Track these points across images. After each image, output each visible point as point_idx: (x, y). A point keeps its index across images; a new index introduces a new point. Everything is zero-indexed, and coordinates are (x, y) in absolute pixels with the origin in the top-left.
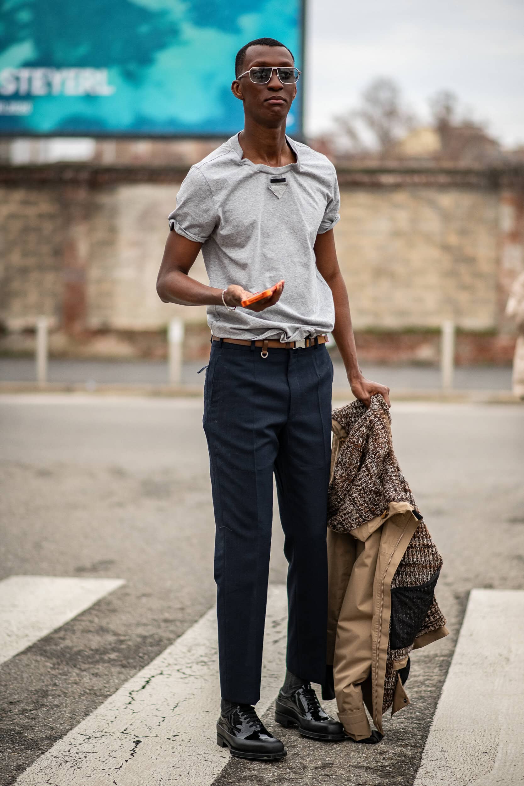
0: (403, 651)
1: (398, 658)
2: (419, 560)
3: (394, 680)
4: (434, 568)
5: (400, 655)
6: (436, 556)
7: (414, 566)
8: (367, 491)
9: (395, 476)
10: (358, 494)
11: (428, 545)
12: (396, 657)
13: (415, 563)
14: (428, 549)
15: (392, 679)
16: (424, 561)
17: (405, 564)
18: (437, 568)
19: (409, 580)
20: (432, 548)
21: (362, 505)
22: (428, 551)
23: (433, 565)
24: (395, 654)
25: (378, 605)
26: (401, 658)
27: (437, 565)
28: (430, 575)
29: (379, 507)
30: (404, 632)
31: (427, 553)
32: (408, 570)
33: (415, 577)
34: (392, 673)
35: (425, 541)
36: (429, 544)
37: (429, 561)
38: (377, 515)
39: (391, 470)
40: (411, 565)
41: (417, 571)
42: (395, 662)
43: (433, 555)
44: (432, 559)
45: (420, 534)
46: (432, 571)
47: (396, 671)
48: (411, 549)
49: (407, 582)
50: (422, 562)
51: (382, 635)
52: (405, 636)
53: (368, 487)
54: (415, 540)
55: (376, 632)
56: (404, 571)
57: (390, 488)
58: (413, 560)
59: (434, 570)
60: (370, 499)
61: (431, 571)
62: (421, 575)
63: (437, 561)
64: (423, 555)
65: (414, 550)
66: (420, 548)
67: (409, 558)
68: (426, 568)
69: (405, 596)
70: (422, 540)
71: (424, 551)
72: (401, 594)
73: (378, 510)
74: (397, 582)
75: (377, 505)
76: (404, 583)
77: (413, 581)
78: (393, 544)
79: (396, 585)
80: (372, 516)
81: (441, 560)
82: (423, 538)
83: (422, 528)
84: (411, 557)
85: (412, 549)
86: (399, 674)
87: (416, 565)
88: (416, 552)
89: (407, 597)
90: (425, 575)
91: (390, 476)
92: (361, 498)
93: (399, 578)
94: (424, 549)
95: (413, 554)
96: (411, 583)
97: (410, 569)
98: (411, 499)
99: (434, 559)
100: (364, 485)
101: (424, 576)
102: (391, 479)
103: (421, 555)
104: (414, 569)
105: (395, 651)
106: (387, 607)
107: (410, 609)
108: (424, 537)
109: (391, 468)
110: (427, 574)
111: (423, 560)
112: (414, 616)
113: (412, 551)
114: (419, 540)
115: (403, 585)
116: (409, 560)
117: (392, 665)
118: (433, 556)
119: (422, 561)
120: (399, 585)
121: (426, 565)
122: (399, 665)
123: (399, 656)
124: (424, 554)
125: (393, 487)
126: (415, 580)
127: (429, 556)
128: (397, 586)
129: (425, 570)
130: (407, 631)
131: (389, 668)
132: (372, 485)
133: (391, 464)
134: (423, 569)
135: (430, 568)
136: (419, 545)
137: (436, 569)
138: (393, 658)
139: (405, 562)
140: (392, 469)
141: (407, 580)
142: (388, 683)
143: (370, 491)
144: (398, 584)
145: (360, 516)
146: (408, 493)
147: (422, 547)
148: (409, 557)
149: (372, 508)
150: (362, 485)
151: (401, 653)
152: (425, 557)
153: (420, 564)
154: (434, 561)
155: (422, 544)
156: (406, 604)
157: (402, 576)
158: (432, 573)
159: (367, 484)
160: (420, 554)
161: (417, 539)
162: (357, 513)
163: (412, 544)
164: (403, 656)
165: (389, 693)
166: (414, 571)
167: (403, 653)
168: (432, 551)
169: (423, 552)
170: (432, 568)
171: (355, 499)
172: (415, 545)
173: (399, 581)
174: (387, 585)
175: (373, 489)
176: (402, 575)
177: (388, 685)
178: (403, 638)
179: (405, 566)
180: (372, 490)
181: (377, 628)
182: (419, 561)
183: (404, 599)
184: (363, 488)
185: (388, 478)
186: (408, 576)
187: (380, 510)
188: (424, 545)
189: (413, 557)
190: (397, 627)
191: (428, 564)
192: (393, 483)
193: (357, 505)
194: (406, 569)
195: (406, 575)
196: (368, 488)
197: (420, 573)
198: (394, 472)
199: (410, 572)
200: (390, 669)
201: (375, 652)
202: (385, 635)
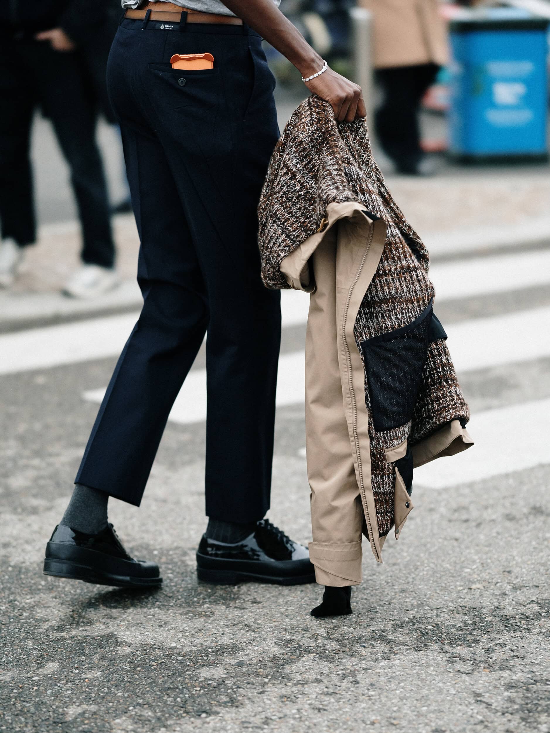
0: (396, 432)
1: (390, 443)
2: (399, 291)
3: (391, 479)
4: (424, 301)
5: (392, 438)
6: (425, 283)
7: (392, 301)
8: (292, 198)
9: (335, 170)
10: (280, 204)
11: (409, 267)
12: (386, 442)
13: (393, 297)
14: (410, 273)
15: (389, 477)
16: (408, 292)
17: (380, 300)
18: (428, 300)
19: (390, 324)
20: (416, 272)
21: (288, 220)
22: (411, 277)
23: (421, 297)
24: (384, 437)
25: (345, 368)
26: (395, 442)
27: (428, 296)
28: (420, 312)
29: (314, 219)
30: (391, 404)
31: (409, 280)
32: (386, 309)
33: (397, 318)
34: (385, 468)
35: (403, 262)
36: (411, 266)
37: (415, 292)
38: (311, 231)
39: (329, 163)
40: (388, 300)
41: (398, 308)
42: (386, 450)
43: (419, 281)
44: (418, 288)
45: (394, 252)
46: (421, 305)
47: (392, 463)
48: (384, 278)
49: (387, 328)
50: (405, 294)
51: (358, 412)
52: (395, 409)
53: (292, 190)
54: (388, 262)
55: (350, 408)
56: (380, 312)
57: (329, 185)
58: (390, 293)
59: (424, 304)
60: (300, 209)
61: (419, 306)
62: (406, 313)
63: (427, 290)
64: (404, 284)
65: (390, 278)
66: (397, 274)
67: (384, 291)
68: (412, 303)
69: (386, 350)
70: (399, 262)
71: (405, 278)
72: (380, 347)
73: (312, 224)
74: (372, 330)
75: (311, 217)
76: (382, 329)
77: (395, 324)
78: (353, 274)
79: (370, 336)
80: (303, 235)
81: (432, 288)
82: (399, 258)
83: (396, 243)
84: (385, 288)
85: (386, 276)
86: (396, 469)
87: (396, 300)
88: (393, 280)
89: (390, 351)
90: (411, 312)
91: (328, 170)
92: (284, 209)
93: (373, 325)
94: (404, 274)
95: (388, 284)
96: (393, 328)
97: (388, 307)
98: (373, 203)
99: (421, 287)
100: (285, 189)
101: (410, 314)
102: (331, 174)
103: (401, 284)
104: (394, 306)
105: (383, 434)
106: (358, 369)
107: (397, 367)
108: (402, 256)
109: (331, 159)
110: (414, 311)
111: (405, 290)
112: (405, 376)
113: (386, 280)
114: (394, 262)
115: (381, 333)
116: (383, 294)
117: (384, 455)
118: (419, 283)
119: (403, 292)
120: (375, 334)
121: (411, 298)
122: (394, 453)
123: (391, 440)
124: (406, 282)
125: (333, 184)
126: (398, 322)
127: (413, 284)
128: (373, 336)
129: (410, 306)
130: (397, 402)
131: (380, 461)
132: (298, 188)
133: (330, 154)
134: (407, 304)
135: (418, 302)
136: (396, 269)
137: (426, 302)
138: (381, 444)
139: (379, 297)
140: (332, 161)
141: (386, 324)
142: (383, 484)
143: (297, 198)
144: (374, 332)
145: (288, 236)
146: (367, 195)
147: (400, 272)
148: (383, 289)
149: (304, 222)
150: (281, 189)
151: (394, 436)
152: (407, 287)
153: (401, 298)
154: (422, 290)
155: (400, 267)
156: (389, 360)
157: (378, 320)
158: (422, 308)
159: (289, 186)
160: (399, 282)
161: (390, 261)
162: (282, 233)
163: (385, 270)
164: (397, 439)
165: (387, 498)
166: (394, 309)
167: (396, 436)
168: (417, 276)
169: (403, 279)
170: (421, 302)
171: (278, 213)
172: (390, 270)
173: (374, 328)
174: (349, 336)
175: (302, 193)
176: (377, 318)
177: (383, 487)
178: (393, 413)
179: (380, 303)
180: (300, 195)
181: (350, 402)
182: (400, 293)
183: (385, 353)
184: (285, 193)
185: (325, 174)
186: (386, 318)
187: (314, 222)
188: (402, 268)
189: (389, 289)
190: (381, 398)
191: (414, 296)
192: (334, 179)
193: (281, 221)
194: (381, 308)
195: (383, 317)
196: (292, 193)
197: (404, 311)
198: (335, 164)
199: (389, 311)
200: (382, 462)
201: (352, 439)
202: (362, 411)
